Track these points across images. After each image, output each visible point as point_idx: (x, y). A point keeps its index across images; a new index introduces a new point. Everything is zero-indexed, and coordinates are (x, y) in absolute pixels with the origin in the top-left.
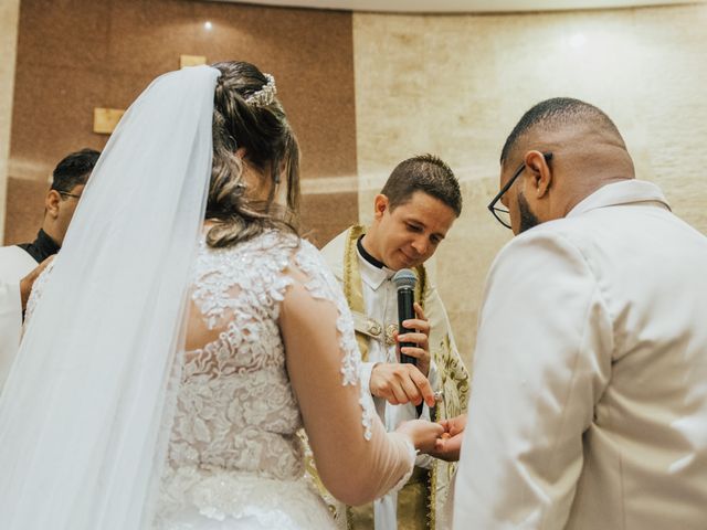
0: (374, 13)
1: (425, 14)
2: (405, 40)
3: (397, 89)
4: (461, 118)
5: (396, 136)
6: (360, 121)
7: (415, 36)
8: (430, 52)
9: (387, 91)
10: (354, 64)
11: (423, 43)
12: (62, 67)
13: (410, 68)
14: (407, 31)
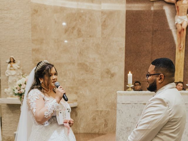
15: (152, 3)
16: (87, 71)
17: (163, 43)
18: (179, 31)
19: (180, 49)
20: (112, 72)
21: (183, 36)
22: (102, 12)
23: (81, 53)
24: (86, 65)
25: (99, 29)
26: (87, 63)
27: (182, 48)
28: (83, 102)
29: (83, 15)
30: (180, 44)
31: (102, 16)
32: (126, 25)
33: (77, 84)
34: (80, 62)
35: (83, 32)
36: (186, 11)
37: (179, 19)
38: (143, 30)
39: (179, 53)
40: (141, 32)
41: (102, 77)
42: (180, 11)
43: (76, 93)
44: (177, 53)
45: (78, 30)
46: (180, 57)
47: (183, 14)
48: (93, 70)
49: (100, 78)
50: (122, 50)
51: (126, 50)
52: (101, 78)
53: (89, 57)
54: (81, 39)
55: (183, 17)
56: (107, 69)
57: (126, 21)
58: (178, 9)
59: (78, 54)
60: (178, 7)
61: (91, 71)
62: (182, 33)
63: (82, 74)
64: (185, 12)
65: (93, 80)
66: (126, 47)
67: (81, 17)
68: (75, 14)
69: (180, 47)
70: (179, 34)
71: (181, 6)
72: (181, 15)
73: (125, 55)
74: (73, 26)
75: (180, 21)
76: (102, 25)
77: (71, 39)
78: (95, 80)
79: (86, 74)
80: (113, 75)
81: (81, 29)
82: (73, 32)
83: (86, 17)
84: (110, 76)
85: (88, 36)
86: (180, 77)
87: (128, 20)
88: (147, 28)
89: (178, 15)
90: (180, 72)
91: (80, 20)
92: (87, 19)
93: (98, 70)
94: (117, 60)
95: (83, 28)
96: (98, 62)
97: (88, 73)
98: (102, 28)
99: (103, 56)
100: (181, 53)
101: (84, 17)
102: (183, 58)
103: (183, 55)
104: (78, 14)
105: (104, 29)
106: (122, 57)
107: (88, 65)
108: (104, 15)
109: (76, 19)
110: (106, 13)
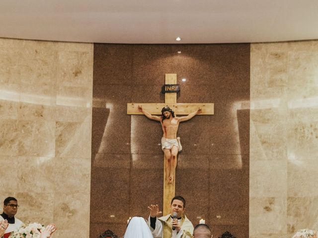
0: (261, 43)
1: (289, 42)
2: (277, 56)
3: (272, 83)
7: (283, 54)
8: (290, 62)
9: (267, 85)
10: (250, 71)
11: (287, 57)
12: (113, 84)
13: (279, 71)
14: (279, 51)
15: (129, 117)
16: (32, 206)
17: (146, 172)
18: (168, 158)
19: (170, 182)
20: (72, 208)
21: (173, 165)
22: (57, 123)
23: (22, 179)
24: (31, 197)
25: (52, 145)
26: (33, 194)
27: (172, 180)
29: (28, 124)
30: (170, 175)
31: (56, 128)
32: (93, 144)
34: (21, 191)
35: (27, 148)
36: (176, 133)
37: (166, 143)
38: (117, 152)
39: (167, 187)
40: (113, 154)
42: (168, 132)
44: (166, 187)
45: (19, 145)
46: (170, 191)
47: (173, 136)
48: (41, 204)
49: (52, 217)
50: (87, 178)
51: (92, 178)
52: (54, 216)
53: (35, 185)
54: (24, 158)
55: (172, 140)
56: (64, 204)
57: (93, 137)
58: (165, 129)
59: (18, 180)
60: (165, 127)
61: (38, 206)
62: (172, 161)
63: (23, 211)
64: (174, 134)
65: (40, 219)
66: (92, 173)
67: (24, 126)
68: (16, 121)
69: (170, 180)
70: (167, 162)
71: (170, 126)
72: (170, 138)
73: (91, 185)
74: (11, 139)
75: (168, 146)
76: (56, 141)
77: (8, 156)
78: (44, 219)
79: (31, 210)
80: (72, 213)
81: (24, 143)
82: (11, 147)
83: (32, 127)
84: (67, 214)
85: (35, 154)
87: (95, 137)
88: (122, 149)
89: (166, 138)
91: (23, 131)
92: (34, 129)
93: (49, 205)
94: (78, 192)
95: (27, 142)
96: (49, 193)
97: (33, 208)
98: (56, 144)
99: (58, 184)
100: (170, 187)
101: (29, 126)
102: (173, 193)
103: (173, 189)
104: (20, 121)
105: (60, 146)
106: (86, 188)
107: (34, 196)
108: (59, 127)
109: (16, 129)
110: (62, 124)
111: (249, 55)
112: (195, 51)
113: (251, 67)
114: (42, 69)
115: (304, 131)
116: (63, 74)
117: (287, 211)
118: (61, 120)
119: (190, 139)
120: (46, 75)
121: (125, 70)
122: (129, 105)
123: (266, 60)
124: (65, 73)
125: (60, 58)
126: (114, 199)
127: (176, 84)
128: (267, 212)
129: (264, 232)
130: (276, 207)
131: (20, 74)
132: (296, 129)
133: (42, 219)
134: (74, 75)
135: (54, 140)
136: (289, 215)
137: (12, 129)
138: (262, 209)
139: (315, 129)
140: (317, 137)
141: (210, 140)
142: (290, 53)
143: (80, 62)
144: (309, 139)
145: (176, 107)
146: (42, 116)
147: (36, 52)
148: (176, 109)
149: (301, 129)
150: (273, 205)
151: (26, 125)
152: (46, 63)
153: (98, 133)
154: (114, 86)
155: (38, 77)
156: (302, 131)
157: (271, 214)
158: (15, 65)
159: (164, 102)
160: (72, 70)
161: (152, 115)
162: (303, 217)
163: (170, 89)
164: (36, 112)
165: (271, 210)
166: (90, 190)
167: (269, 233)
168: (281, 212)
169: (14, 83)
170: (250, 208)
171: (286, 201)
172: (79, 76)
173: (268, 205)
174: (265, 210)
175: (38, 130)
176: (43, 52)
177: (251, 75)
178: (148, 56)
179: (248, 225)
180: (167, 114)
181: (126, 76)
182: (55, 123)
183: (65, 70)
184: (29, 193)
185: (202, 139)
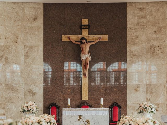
0: (132, 2)
1: (147, 3)
2: (141, 9)
3: (138, 24)
4: (155, 32)
5: (137, 37)
6: (128, 33)
7: (144, 8)
8: (148, 13)
9: (135, 25)
10: (126, 17)
11: (146, 10)
12: (54, 25)
13: (142, 18)
14: (142, 7)
16: (13, 91)
18: (84, 64)
20: (34, 91)
21: (87, 68)
22: (25, 46)
24: (12, 86)
25: (23, 58)
27: (87, 76)
28: (10, 115)
29: (9, 47)
31: (25, 49)
32: (44, 57)
33: (4, 101)
34: (7, 83)
35: (9, 60)
38: (57, 61)
40: (55, 62)
41: (25, 95)
42: (84, 51)
43: (4, 108)
44: (83, 79)
45: (5, 58)
46: (85, 82)
48: (18, 89)
50: (41, 75)
53: (14, 79)
54: (8, 65)
55: (86, 55)
56: (30, 89)
57: (44, 54)
58: (82, 49)
61: (16, 91)
62: (86, 66)
63: (9, 93)
65: (18, 97)
67: (8, 48)
68: (3, 46)
69: (85, 76)
70: (84, 66)
73: (44, 79)
74: (1, 55)
78: (19, 98)
79: (12, 93)
80: (34, 94)
81: (8, 58)
82: (1, 60)
83: (12, 48)
84: (32, 94)
85: (14, 63)
86: (86, 96)
88: (60, 60)
90: (86, 93)
91: (7, 51)
92: (13, 50)
93: (22, 90)
94: (37, 83)
95: (10, 57)
96: (22, 84)
97: (14, 92)
98: (25, 58)
99: (26, 79)
100: (85, 79)
101: (10, 49)
102: (87, 82)
103: (87, 81)
104: (5, 46)
105: (27, 59)
106: (41, 80)
107: (14, 86)
108: (26, 48)
109: (4, 50)
110: (28, 47)
111: (126, 9)
112: (97, 6)
113: (127, 15)
114: (16, 17)
115: (155, 49)
116: (27, 20)
117: (146, 91)
118: (27, 44)
119: (95, 54)
120: (18, 21)
121: (60, 17)
122: (63, 36)
123: (135, 12)
124: (29, 19)
125: (26, 11)
126: (56, 86)
127: (88, 24)
128: (136, 92)
129: (135, 102)
130: (141, 89)
131: (5, 20)
132: (151, 48)
133: (19, 97)
134: (33, 20)
135: (24, 55)
136: (147, 93)
137: (1, 50)
138: (133, 91)
139: (160, 48)
140: (161, 53)
141: (106, 54)
142: (147, 8)
143: (37, 13)
144: (157, 53)
145: (88, 37)
146: (17, 43)
147: (13, 8)
148: (88, 38)
149: (153, 48)
150: (139, 88)
151: (9, 48)
152: (18, 14)
153: (47, 51)
154: (54, 26)
155: (14, 22)
156: (154, 49)
157: (138, 93)
158: (2, 16)
159: (82, 35)
160: (32, 17)
161: (75, 41)
162: (154, 94)
163: (85, 27)
164: (14, 41)
165: (138, 91)
166: (43, 81)
167: (137, 102)
168: (143, 91)
169: (2, 25)
170: (127, 90)
171: (146, 86)
172: (36, 21)
173: (137, 88)
174: (135, 91)
175: (15, 50)
176: (16, 8)
177: (127, 20)
178: (73, 9)
179: (126, 99)
180: (84, 41)
181: (61, 20)
182: (24, 46)
183: (29, 17)
184: (11, 84)
185: (102, 54)
